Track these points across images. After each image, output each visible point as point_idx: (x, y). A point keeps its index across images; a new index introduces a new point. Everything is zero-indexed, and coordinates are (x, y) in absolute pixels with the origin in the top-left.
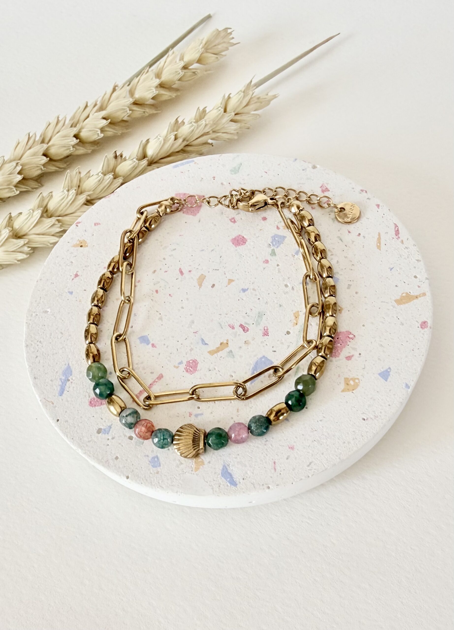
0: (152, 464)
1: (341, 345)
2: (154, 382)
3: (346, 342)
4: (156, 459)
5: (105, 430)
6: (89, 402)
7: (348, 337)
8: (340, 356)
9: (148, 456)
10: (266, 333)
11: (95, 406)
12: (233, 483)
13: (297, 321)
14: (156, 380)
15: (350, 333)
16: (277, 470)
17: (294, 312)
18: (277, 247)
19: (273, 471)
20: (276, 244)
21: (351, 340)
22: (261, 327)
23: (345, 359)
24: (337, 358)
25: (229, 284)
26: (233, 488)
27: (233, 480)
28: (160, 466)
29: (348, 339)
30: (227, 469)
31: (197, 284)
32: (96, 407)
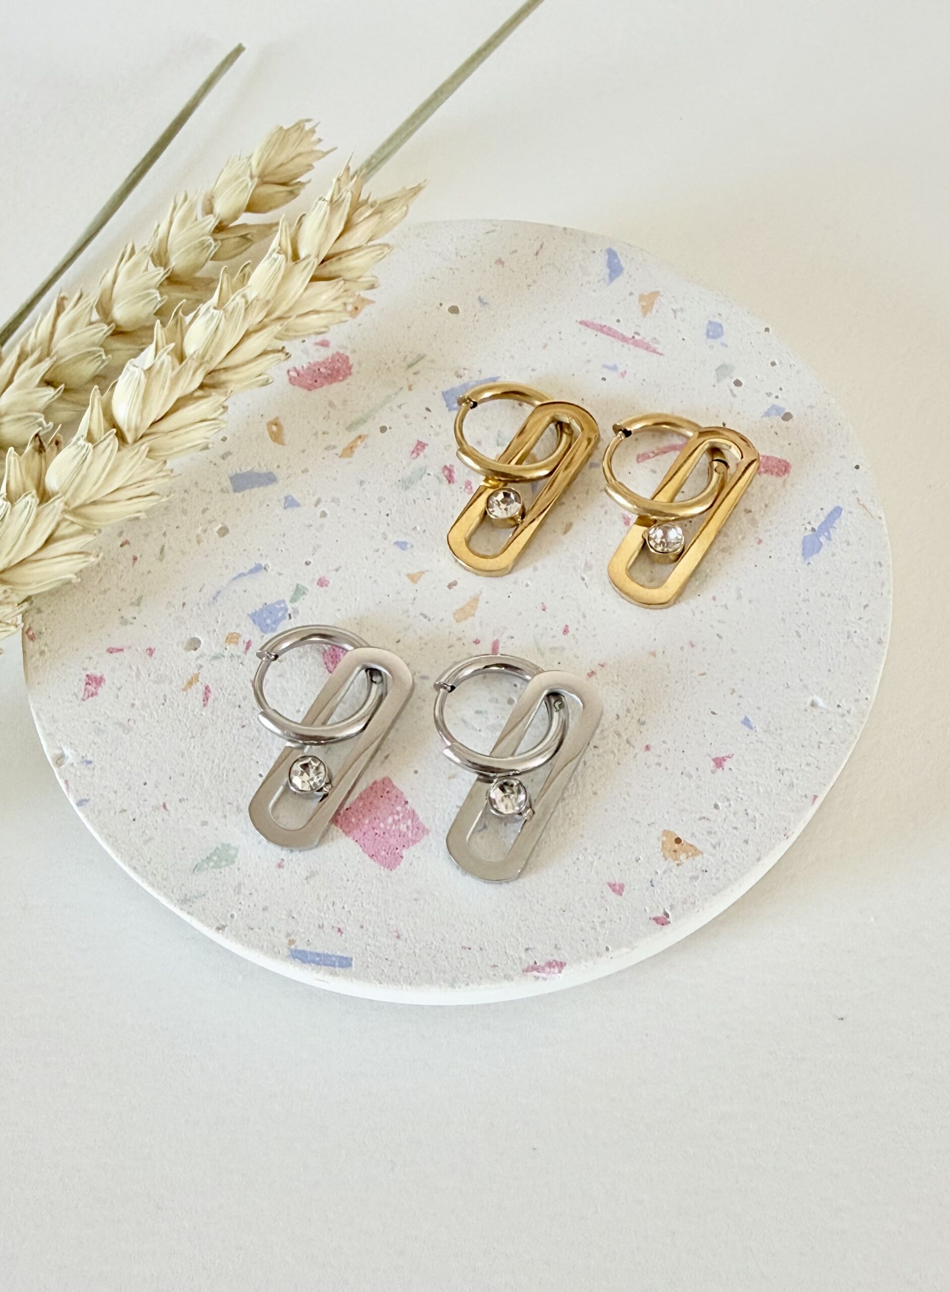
0: (720, 330)
1: (319, 369)
2: (657, 454)
3: (309, 368)
4: (711, 334)
5: (778, 413)
6: (789, 472)
7: (298, 375)
8: (335, 352)
9: (723, 344)
10: (420, 446)
11: (780, 461)
12: (611, 254)
13: (355, 441)
14: (651, 455)
15: (290, 379)
16: (538, 243)
17: (348, 460)
18: (284, 601)
19: (545, 245)
20: (281, 609)
21: (299, 368)
22: (421, 461)
23: (331, 345)
24: (341, 351)
25: (423, 573)
26: (615, 248)
27: (609, 257)
28: (710, 322)
29: (301, 372)
30: (610, 276)
31: (481, 604)
32: (779, 457)
